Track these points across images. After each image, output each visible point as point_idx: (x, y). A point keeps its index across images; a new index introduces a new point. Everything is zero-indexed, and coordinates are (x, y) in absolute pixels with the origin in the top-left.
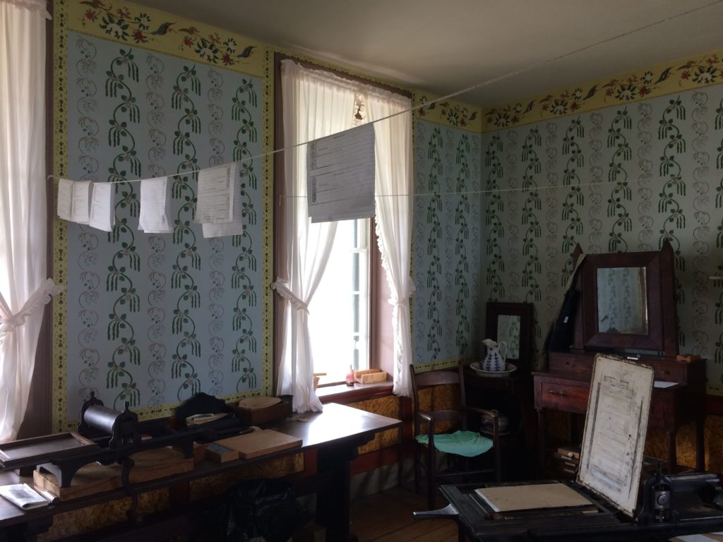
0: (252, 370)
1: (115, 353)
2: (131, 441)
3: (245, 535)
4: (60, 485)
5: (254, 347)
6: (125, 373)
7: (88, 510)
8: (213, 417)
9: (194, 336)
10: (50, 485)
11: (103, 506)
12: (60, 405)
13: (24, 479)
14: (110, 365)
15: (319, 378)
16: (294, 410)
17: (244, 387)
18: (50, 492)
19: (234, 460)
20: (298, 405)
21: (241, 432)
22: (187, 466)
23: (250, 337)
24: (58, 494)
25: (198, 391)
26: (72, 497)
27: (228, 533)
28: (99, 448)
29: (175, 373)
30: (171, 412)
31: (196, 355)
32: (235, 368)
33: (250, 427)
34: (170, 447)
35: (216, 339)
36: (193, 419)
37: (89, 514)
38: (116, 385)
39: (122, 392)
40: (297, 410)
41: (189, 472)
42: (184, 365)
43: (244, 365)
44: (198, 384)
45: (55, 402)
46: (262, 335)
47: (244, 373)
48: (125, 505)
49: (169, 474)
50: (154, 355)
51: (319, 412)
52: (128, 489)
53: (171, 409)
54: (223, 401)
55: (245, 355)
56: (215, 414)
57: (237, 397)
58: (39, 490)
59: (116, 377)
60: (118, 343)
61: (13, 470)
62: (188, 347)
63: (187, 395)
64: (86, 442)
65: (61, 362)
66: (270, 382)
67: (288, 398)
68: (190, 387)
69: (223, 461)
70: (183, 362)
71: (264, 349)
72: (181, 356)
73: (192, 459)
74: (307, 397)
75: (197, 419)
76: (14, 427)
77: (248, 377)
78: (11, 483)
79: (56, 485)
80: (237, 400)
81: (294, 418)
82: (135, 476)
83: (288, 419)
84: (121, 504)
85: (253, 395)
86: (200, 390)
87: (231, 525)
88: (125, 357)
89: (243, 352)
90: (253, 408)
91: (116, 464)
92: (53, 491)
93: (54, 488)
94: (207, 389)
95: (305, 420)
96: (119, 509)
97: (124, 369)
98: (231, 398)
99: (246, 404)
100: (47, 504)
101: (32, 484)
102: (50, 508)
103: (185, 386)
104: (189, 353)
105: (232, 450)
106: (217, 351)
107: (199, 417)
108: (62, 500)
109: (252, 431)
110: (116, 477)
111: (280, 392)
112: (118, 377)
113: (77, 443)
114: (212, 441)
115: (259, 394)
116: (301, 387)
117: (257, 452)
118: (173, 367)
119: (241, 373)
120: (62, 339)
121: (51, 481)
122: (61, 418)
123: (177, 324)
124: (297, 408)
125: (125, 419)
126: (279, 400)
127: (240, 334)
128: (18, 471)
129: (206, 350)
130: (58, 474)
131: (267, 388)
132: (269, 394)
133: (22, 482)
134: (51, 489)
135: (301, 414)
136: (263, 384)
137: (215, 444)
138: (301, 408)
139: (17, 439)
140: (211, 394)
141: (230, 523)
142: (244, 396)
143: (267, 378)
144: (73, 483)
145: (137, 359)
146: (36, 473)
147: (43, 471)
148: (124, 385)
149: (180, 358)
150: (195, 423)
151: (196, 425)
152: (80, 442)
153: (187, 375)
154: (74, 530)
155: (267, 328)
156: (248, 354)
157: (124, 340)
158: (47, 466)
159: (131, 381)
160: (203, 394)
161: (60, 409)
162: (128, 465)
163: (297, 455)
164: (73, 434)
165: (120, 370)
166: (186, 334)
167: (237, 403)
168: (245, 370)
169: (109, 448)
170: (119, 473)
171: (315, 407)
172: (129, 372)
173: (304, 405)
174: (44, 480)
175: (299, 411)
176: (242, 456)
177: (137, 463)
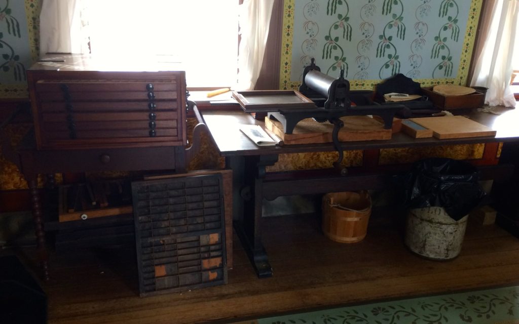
0: (450, 59)
1: (331, 27)
2: (342, 105)
3: (427, 202)
4: (285, 132)
5: (456, 36)
6: (338, 48)
7: (302, 155)
8: (408, 97)
9: (401, 18)
10: (277, 131)
11: (312, 154)
12: (286, 68)
13: (259, 122)
14: (327, 38)
15: (515, 75)
16: (485, 103)
17: (440, 75)
18: (277, 135)
19: (428, 138)
20: (491, 98)
21: (433, 115)
22: (386, 135)
23: (454, 26)
24: (283, 138)
25: (397, 72)
26: (293, 143)
27: (412, 197)
28: (316, 106)
29: (380, 52)
30: (372, 88)
31: (401, 38)
32: (435, 54)
33: (443, 111)
34: (371, 116)
35: (421, 24)
36: (390, 96)
37: (302, 158)
38: (330, 57)
39: (334, 64)
40: (488, 103)
41: (387, 140)
42: (388, 46)
43: (443, 52)
44: (398, 65)
45: (283, 65)
46: (467, 23)
47: (442, 61)
48: (328, 157)
49: (370, 139)
50: (364, 34)
51: (512, 108)
52: (335, 144)
53: (372, 85)
54: (418, 84)
55: (446, 43)
56: (409, 95)
57: (432, 83)
58: (269, 133)
59: (331, 50)
60: (334, 19)
61: (250, 114)
62: (395, 29)
63: (387, 74)
64: (306, 100)
65: (288, 31)
66: (466, 73)
67: (483, 90)
68: (391, 67)
69: (418, 136)
70: (388, 43)
71: (467, 39)
72: (387, 38)
73: (391, 130)
74: (501, 92)
75: (393, 97)
76: (252, 80)
77: (446, 65)
78: (249, 123)
79: (282, 131)
80: (431, 85)
81: (486, 110)
82: (343, 135)
83: (479, 110)
84: (326, 155)
85: (447, 82)
86: (399, 71)
87: (416, 190)
88: (339, 33)
89: (445, 39)
90: (446, 94)
91: (328, 122)
92: (280, 136)
93: (280, 132)
94: (406, 71)
95: (498, 113)
96: (324, 159)
97: (337, 43)
98: (426, 83)
99: (440, 90)
100: (274, 145)
101: (264, 127)
102: (277, 148)
103: (387, 66)
104: (394, 35)
105: (428, 129)
106: (420, 36)
107: (395, 95)
108: (286, 144)
109: (444, 115)
110: (327, 133)
111: (475, 83)
112: (332, 50)
113: (299, 99)
114: (407, 118)
115: (452, 83)
116: (498, 81)
117: (450, 135)
118: (378, 47)
119: (439, 61)
120: (290, 10)
121: (278, 127)
122: (287, 79)
123: (388, 5)
124: (489, 100)
125: (340, 85)
126: (474, 91)
127: (444, 21)
128: (254, 115)
129: (410, 34)
130: (284, 122)
131: (461, 78)
132: (462, 84)
133: (257, 124)
134: (278, 133)
135: (494, 107)
136: (459, 73)
137: (410, 120)
138: (493, 101)
139: (255, 90)
140: (408, 76)
141: (415, 189)
142: (438, 83)
143: (463, 68)
144: (295, 132)
145: (349, 35)
146: (267, 119)
147: (272, 118)
148: (336, 58)
149: (386, 39)
150: (392, 100)
151: (393, 101)
152: (301, 99)
153: (390, 56)
154: (291, 167)
155: (473, 17)
156: (450, 43)
157: (340, 16)
158: (275, 114)
159: (343, 55)
160: (402, 75)
161: (286, 72)
162: (339, 125)
163: (479, 144)
164: (296, 93)
165: (334, 44)
166: (394, 15)
167: (432, 89)
168: (444, 58)
169: (324, 108)
170: (330, 131)
171: (508, 102)
172: (342, 47)
173: (496, 99)
174: (273, 126)
175: (490, 105)
176: (436, 136)
177: (345, 125)
